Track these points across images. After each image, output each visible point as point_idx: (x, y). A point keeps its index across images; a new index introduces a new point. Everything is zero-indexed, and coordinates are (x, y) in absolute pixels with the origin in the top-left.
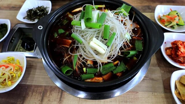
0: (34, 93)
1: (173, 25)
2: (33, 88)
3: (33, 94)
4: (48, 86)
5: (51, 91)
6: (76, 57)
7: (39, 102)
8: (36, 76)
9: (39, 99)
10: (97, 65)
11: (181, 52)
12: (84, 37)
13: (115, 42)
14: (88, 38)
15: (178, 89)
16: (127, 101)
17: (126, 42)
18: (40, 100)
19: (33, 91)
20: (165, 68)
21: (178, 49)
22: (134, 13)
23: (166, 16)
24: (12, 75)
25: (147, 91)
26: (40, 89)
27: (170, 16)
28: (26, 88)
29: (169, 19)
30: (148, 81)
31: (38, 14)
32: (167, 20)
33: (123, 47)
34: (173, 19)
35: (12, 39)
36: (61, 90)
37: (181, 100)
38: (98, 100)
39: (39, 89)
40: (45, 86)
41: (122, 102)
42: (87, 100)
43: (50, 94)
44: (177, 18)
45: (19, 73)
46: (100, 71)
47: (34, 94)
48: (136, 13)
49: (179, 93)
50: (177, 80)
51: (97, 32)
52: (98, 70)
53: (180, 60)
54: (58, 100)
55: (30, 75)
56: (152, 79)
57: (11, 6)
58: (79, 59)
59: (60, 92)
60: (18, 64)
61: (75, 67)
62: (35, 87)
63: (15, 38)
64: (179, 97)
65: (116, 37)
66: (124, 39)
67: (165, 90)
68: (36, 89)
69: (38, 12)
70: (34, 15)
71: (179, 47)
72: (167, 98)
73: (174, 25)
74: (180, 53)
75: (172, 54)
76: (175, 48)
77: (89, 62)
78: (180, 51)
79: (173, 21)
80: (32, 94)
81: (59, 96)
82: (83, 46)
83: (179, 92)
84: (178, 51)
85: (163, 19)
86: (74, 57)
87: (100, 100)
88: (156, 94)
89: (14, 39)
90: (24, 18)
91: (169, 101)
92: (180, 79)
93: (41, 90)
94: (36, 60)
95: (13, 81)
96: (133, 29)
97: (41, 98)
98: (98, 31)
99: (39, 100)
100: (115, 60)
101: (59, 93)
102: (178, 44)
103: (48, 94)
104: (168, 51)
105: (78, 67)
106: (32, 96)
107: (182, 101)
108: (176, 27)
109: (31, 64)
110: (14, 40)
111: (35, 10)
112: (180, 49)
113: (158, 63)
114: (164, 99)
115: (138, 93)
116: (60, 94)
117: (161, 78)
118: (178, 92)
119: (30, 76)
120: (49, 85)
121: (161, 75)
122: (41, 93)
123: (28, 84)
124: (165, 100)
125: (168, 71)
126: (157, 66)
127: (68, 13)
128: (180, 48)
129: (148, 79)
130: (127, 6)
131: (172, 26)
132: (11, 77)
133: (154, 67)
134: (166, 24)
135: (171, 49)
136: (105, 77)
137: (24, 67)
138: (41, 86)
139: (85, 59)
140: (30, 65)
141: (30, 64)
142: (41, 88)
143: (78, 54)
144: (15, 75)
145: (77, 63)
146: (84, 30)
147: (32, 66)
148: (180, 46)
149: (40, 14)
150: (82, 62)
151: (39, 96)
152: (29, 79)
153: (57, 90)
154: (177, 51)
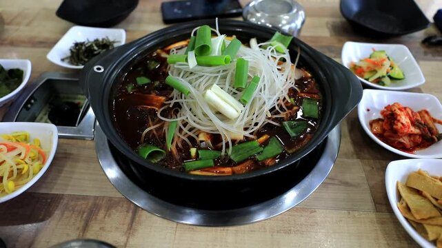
0: (66, 212)
1: (381, 76)
2: (65, 201)
3: (65, 215)
4: (104, 197)
5: (108, 209)
6: (174, 125)
7: (78, 233)
8: (75, 176)
9: (78, 225)
10: (220, 145)
11: (402, 124)
12: (194, 84)
13: (260, 96)
14: (202, 87)
15: (404, 200)
16: (290, 230)
17: (284, 99)
18: (81, 228)
19: (66, 208)
20: (372, 161)
21: (395, 119)
22: (299, 51)
23: (366, 60)
24: (19, 167)
25: (336, 208)
26: (82, 205)
27: (373, 59)
28: (49, 201)
29: (372, 66)
30: (337, 187)
31: (96, 52)
32: (368, 68)
33: (277, 108)
34: (379, 64)
35: (29, 102)
36: (132, 206)
37: (413, 224)
38: (222, 228)
39: (79, 203)
40: (96, 198)
41: (278, 232)
42: (194, 227)
43: (108, 214)
44: (387, 64)
45: (37, 164)
46: (226, 155)
47: (67, 214)
48: (302, 49)
49: (408, 209)
50: (399, 180)
51: (221, 74)
52: (223, 153)
53: (403, 141)
54: (126, 227)
55: (61, 173)
56: (346, 184)
57: (37, 40)
58: (181, 130)
59: (131, 211)
60: (37, 147)
61: (171, 147)
62: (72, 201)
63: (35, 100)
64: (407, 216)
65: (260, 84)
66: (280, 92)
67: (377, 205)
68: (72, 203)
69: (96, 48)
70: (86, 55)
71: (396, 114)
72: (382, 223)
73: (383, 77)
74: (400, 125)
75: (384, 131)
76: (389, 117)
77: (202, 137)
78: (399, 121)
79: (381, 68)
80: (62, 215)
81: (128, 220)
82: (190, 100)
83: (407, 205)
84: (396, 122)
85: (360, 67)
86: (168, 126)
87: (226, 228)
88: (356, 214)
89: (33, 101)
90: (63, 60)
91: (387, 229)
92: (405, 180)
93: (84, 206)
94: (80, 142)
95: (21, 182)
96: (296, 79)
97: (83, 223)
98: (224, 71)
99: (78, 228)
100: (259, 134)
101: (128, 212)
102: (393, 110)
103: (101, 214)
104: (374, 125)
105: (177, 146)
106: (60, 219)
107: (415, 226)
108: (387, 80)
109: (68, 152)
110: (32, 104)
111: (89, 44)
112: (399, 118)
113: (355, 151)
114: (376, 225)
115: (315, 212)
116: (130, 214)
117: (366, 182)
118: (404, 204)
119: (63, 175)
120: (106, 195)
121: (364, 176)
122: (84, 213)
123: (54, 192)
124: (378, 227)
125: (379, 166)
126: (355, 156)
127: (159, 51)
128: (399, 115)
129: (336, 182)
130: (283, 36)
131: (379, 78)
132: (15, 172)
133: (348, 158)
134: (367, 76)
135: (380, 122)
136: (237, 168)
137: (49, 152)
138: (85, 198)
139: (194, 131)
140: (66, 153)
141: (66, 150)
142: (86, 202)
143: (179, 119)
144: (26, 167)
145: (176, 139)
146: (192, 69)
147: (70, 154)
148: (398, 112)
149: (99, 53)
150: (187, 136)
151: (79, 219)
152: (59, 182)
153: (125, 206)
154: (394, 123)
